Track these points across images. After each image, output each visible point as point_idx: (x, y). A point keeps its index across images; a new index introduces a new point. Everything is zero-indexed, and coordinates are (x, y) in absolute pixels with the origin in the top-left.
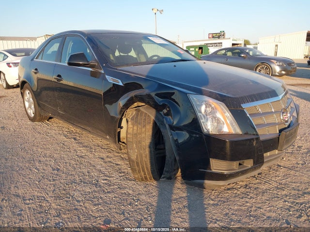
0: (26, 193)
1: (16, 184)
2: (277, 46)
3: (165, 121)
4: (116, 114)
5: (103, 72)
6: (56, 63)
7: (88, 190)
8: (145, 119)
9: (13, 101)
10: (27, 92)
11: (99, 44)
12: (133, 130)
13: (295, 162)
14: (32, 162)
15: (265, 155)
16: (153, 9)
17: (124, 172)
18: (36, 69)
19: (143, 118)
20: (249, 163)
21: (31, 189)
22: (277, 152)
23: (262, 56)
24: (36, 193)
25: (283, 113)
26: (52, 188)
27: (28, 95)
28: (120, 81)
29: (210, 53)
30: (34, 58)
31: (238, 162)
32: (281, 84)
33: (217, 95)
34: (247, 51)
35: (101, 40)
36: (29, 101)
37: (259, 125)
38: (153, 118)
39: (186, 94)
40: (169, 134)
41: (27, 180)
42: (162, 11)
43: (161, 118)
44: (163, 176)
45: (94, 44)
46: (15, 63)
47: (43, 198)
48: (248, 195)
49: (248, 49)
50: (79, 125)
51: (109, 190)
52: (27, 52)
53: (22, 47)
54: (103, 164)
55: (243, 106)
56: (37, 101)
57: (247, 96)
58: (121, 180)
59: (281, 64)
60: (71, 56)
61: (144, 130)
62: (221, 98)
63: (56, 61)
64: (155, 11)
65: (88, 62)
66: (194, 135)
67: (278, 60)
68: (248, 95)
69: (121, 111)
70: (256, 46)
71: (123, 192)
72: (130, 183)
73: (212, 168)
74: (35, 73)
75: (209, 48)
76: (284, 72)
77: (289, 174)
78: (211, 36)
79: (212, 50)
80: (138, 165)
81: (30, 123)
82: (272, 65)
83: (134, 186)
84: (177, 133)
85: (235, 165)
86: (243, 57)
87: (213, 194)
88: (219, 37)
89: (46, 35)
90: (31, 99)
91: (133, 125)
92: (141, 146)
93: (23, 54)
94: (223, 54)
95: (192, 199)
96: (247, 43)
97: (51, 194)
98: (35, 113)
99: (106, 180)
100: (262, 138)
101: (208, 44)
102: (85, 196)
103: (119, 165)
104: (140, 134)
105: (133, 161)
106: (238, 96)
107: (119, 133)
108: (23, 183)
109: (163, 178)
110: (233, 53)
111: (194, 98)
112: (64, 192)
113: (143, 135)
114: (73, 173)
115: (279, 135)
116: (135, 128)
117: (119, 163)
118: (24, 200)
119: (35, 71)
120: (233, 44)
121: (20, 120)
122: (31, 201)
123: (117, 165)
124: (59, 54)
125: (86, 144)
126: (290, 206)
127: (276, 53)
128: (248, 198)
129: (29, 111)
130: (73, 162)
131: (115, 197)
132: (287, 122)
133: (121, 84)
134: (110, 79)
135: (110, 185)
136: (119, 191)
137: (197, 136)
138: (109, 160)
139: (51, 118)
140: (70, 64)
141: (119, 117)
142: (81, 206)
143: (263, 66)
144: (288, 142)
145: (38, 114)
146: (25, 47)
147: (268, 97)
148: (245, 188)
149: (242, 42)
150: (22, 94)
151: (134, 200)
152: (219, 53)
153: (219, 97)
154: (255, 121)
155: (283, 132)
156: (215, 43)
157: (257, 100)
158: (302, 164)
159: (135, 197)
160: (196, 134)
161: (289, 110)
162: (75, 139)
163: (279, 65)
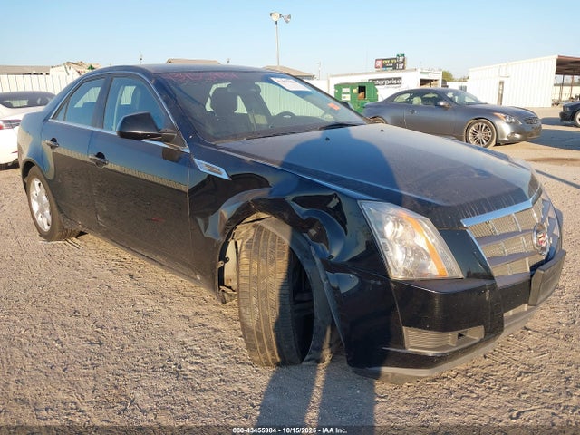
0: (40, 395)
1: (20, 373)
2: (502, 83)
3: (313, 252)
4: (217, 235)
5: (188, 151)
6: (92, 129)
7: (162, 387)
8: (274, 247)
9: (5, 197)
10: (36, 182)
11: (179, 94)
12: (251, 268)
13: (553, 320)
14: (50, 326)
15: (505, 315)
16: (271, 15)
17: (230, 348)
18: (54, 140)
19: (270, 243)
20: (475, 334)
21: (49, 387)
22: (526, 307)
23: (477, 106)
24: (60, 395)
25: (538, 232)
26: (91, 384)
27: (37, 188)
28: (222, 170)
29: (380, 100)
30: (48, 117)
31: (457, 333)
32: (529, 174)
33: (416, 203)
34: (450, 95)
35: (182, 86)
36: (39, 200)
37: (494, 259)
38: (287, 242)
39: (355, 199)
40: (322, 277)
41: (40, 366)
42: (289, 17)
43: (306, 245)
44: (308, 357)
45: (169, 94)
46: (9, 121)
47: (74, 406)
48: (472, 392)
49: (451, 91)
50: (141, 252)
51: (203, 386)
52: (32, 99)
53: (21, 89)
54: (189, 329)
55: (465, 223)
56: (56, 203)
57: (472, 203)
58: (225, 364)
59: (513, 120)
60: (125, 119)
61: (271, 269)
62: (423, 208)
63: (92, 125)
64: (275, 18)
65: (158, 130)
66: (373, 282)
67: (509, 113)
68: (472, 200)
69: (225, 229)
70: (464, 84)
71: (231, 389)
72: (244, 370)
73: (406, 345)
74: (52, 147)
75: (377, 87)
76: (518, 136)
77: (546, 346)
78: (379, 63)
79: (384, 93)
80: (260, 339)
81: (41, 242)
82: (498, 123)
83: (252, 376)
84: (337, 276)
85: (450, 339)
86: (443, 106)
87: (404, 390)
88: (394, 67)
89: (68, 63)
90: (44, 197)
91: (249, 257)
92: (266, 301)
93: (25, 102)
94: (406, 102)
95: (365, 401)
96: (447, 77)
97: (89, 397)
98: (52, 224)
99: (197, 363)
100: (500, 285)
101: (376, 80)
102: (156, 399)
103: (219, 330)
104: (265, 277)
105: (251, 331)
106: (454, 204)
107: (222, 270)
108: (33, 373)
109: (309, 360)
110: (425, 100)
111: (371, 208)
112: (115, 391)
113: (271, 280)
114: (132, 349)
115: (532, 276)
116: (255, 265)
117: (220, 327)
118: (35, 409)
119: (51, 143)
120: (423, 82)
121: (21, 238)
122: (50, 411)
123: (216, 330)
124: (100, 110)
125: (153, 287)
126: (553, 414)
127: (501, 97)
128: (473, 398)
129: (39, 219)
130: (129, 326)
131: (215, 401)
132: (543, 249)
133: (225, 176)
134: (204, 167)
135: (204, 375)
136: (223, 387)
137: (379, 283)
138: (200, 320)
139: (82, 233)
140: (122, 135)
141: (222, 240)
142: (149, 421)
143: (480, 124)
144: (546, 287)
145: (57, 227)
146: (29, 89)
147: (510, 204)
148: (465, 376)
149: (440, 77)
150: (27, 187)
151: (254, 407)
152: (398, 100)
153: (419, 206)
154: (486, 252)
155: (538, 271)
156: (389, 79)
157: (490, 210)
158: (568, 324)
159: (255, 399)
160: (377, 279)
161: (547, 224)
162: (131, 276)
163: (510, 123)
